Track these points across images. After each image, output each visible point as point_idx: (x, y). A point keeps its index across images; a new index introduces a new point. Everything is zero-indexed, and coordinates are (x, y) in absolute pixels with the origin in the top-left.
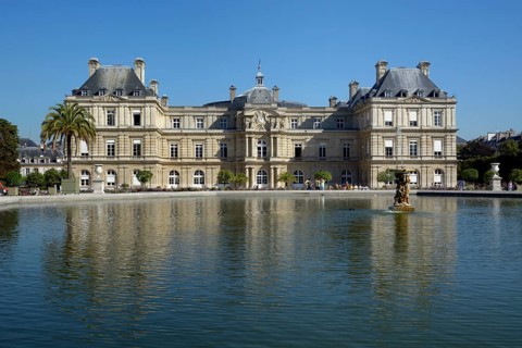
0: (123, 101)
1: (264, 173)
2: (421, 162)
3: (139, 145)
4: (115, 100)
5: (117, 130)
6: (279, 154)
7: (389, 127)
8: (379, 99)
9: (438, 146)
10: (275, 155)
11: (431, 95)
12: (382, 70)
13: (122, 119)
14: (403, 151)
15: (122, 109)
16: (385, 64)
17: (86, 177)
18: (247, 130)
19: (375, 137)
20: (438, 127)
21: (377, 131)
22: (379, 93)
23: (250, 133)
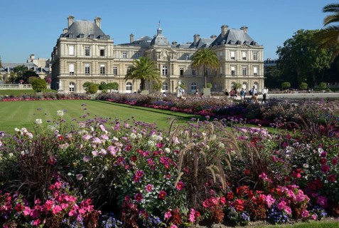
0: (95, 42)
1: (166, 84)
2: (248, 78)
3: (104, 68)
4: (91, 41)
5: (92, 59)
6: (174, 74)
7: (233, 60)
8: (229, 45)
9: (255, 70)
10: (172, 74)
11: (252, 44)
12: (226, 30)
13: (94, 52)
14: (240, 73)
15: (94, 46)
16: (227, 27)
17: (72, 86)
18: (158, 60)
19: (227, 65)
20: (255, 61)
21: (228, 62)
22: (227, 42)
23: (160, 61)
